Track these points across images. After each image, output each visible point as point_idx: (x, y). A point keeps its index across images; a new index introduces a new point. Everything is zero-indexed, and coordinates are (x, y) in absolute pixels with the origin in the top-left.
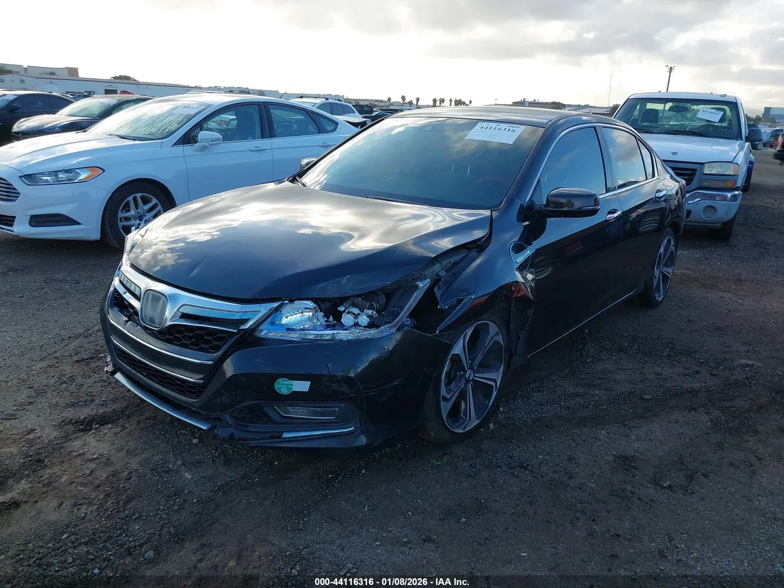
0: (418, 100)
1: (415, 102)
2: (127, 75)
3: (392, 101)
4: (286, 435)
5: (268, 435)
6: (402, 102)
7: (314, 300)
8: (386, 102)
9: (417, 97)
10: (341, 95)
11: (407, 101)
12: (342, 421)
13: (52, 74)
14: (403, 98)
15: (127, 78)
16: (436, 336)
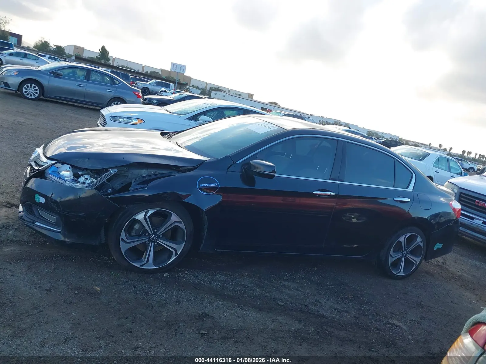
0: (451, 149)
1: (448, 150)
2: (276, 102)
3: (431, 146)
4: (37, 223)
5: (32, 221)
6: (439, 148)
7: (72, 166)
8: (427, 146)
9: (451, 147)
10: (397, 135)
11: (443, 148)
12: (56, 225)
13: (240, 95)
14: (440, 146)
15: (276, 104)
16: (108, 198)
